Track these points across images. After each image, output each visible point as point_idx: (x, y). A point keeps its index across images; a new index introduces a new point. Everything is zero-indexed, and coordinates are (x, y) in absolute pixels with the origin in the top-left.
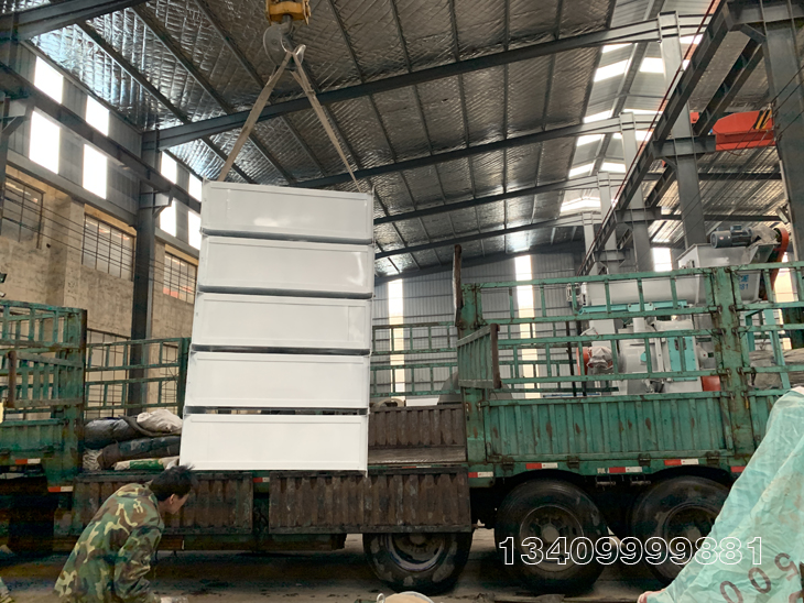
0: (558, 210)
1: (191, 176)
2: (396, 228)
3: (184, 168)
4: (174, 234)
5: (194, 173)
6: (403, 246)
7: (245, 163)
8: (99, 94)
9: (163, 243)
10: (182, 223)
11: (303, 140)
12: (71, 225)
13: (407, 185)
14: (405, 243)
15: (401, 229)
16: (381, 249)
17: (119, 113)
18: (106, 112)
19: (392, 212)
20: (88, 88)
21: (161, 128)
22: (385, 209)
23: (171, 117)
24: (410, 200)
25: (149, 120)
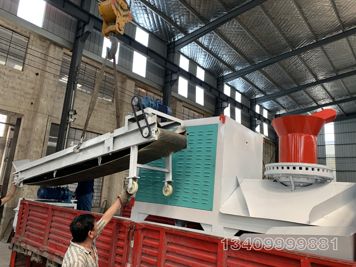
1: (198, 67)
2: (325, 89)
3: (193, 63)
4: (186, 96)
5: (200, 66)
6: (331, 101)
7: (224, 56)
8: (142, 25)
9: (181, 101)
10: (192, 91)
11: (253, 35)
12: (127, 92)
13: (329, 58)
14: (333, 98)
15: (329, 89)
16: (317, 103)
17: (153, 34)
18: (147, 35)
19: (321, 78)
20: (136, 22)
21: (176, 39)
22: (316, 77)
23: (179, 33)
24: (332, 69)
25: (170, 36)
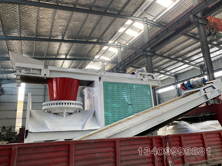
0: (85, 67)
